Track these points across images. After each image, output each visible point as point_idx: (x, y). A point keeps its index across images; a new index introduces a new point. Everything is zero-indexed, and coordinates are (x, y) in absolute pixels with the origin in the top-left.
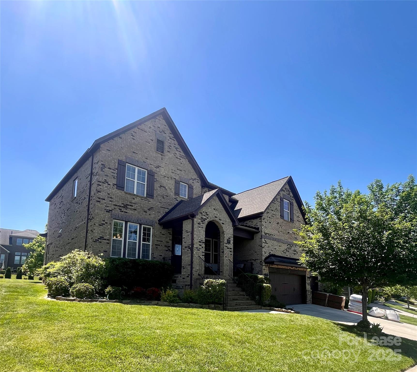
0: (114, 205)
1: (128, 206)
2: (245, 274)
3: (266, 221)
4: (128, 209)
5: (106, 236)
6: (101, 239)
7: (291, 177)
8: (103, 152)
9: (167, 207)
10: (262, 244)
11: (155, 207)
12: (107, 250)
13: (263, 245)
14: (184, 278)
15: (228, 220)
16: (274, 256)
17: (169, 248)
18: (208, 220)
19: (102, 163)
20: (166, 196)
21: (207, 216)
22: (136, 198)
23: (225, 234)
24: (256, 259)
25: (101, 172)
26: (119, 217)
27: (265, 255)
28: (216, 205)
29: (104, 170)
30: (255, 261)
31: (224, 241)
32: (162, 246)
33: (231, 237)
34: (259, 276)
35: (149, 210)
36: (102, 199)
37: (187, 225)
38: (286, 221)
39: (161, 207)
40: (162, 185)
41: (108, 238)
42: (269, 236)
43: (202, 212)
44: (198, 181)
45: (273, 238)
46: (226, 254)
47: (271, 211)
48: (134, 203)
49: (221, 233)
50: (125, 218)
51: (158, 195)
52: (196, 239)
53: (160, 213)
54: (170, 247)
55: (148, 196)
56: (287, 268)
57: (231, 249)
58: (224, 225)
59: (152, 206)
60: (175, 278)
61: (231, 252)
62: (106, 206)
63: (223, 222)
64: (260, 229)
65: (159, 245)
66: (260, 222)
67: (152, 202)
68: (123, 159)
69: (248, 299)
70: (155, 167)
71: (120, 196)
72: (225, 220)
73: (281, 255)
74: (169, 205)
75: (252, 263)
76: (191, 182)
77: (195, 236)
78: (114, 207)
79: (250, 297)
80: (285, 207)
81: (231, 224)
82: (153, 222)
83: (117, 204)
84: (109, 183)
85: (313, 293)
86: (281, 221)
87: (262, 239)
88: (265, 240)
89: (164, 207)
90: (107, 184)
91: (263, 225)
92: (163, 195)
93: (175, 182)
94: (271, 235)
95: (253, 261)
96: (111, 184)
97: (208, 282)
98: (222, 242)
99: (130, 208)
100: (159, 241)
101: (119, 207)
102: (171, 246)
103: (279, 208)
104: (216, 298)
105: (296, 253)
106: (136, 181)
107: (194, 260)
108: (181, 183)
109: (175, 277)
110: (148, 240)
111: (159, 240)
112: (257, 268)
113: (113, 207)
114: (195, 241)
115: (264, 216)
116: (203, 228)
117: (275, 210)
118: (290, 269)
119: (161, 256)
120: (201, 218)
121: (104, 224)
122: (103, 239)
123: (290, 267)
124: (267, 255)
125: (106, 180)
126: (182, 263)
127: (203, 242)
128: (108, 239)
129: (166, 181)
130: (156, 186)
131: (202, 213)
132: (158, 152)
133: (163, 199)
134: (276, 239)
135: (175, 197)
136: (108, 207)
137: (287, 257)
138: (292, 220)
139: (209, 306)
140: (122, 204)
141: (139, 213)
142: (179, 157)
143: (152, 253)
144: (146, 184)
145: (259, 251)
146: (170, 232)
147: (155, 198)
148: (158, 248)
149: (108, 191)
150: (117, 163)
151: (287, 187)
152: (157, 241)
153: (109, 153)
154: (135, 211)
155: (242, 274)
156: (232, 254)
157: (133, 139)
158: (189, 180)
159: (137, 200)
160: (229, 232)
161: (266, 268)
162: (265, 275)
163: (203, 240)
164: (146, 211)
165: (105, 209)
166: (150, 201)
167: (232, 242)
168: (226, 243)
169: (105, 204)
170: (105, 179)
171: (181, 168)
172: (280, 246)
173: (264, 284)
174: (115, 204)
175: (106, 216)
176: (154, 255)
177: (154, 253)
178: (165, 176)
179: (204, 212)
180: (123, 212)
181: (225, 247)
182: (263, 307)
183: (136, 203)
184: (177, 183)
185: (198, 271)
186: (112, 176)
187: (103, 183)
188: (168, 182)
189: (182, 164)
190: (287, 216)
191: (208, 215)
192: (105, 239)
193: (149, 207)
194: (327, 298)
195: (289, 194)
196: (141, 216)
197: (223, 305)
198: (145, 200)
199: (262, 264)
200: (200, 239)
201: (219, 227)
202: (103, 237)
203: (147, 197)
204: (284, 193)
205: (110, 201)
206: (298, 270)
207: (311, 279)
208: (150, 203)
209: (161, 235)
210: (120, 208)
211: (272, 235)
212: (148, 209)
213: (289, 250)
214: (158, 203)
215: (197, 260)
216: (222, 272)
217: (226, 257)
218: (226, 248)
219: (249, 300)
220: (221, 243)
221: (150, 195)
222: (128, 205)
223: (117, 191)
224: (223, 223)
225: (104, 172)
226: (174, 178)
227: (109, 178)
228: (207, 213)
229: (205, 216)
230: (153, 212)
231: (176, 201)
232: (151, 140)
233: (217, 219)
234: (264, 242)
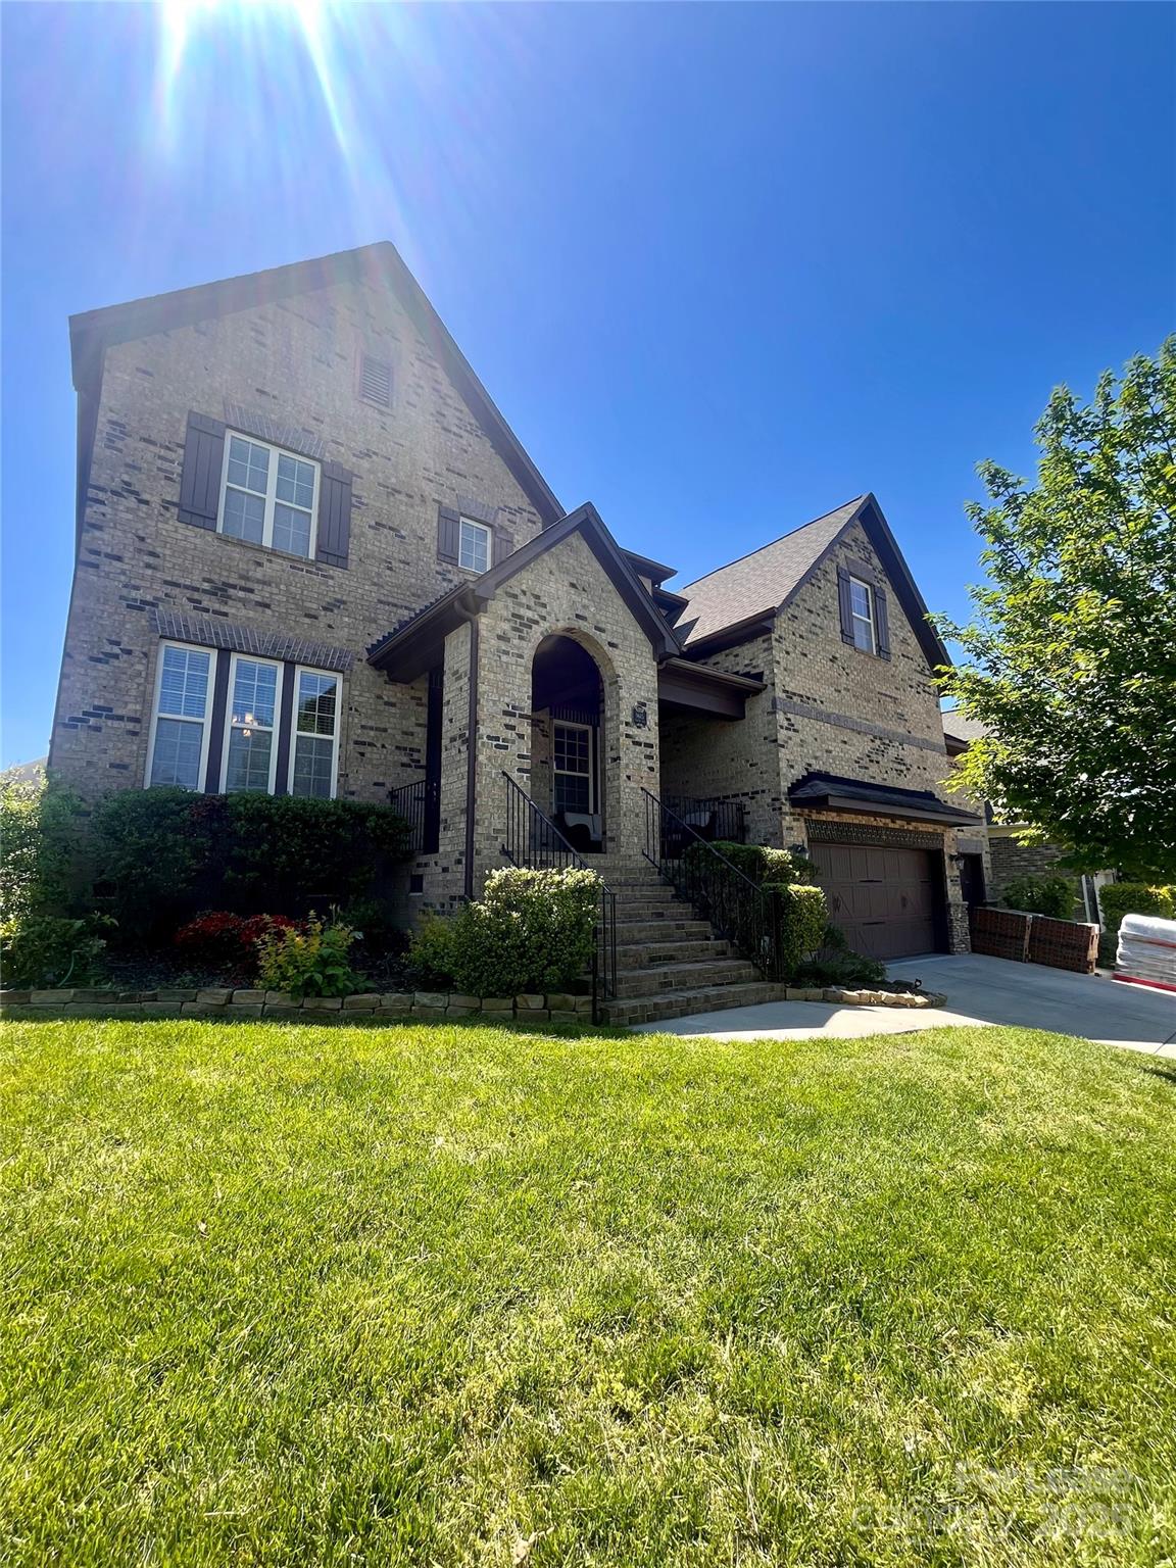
0: (166, 582)
1: (231, 591)
2: (709, 845)
3: (790, 650)
4: (230, 602)
5: (126, 703)
6: (100, 716)
7: (871, 497)
8: (118, 375)
9: (408, 605)
10: (777, 731)
11: (352, 599)
12: (126, 760)
13: (782, 735)
14: (445, 870)
15: (636, 633)
16: (825, 777)
17: (416, 756)
18: (544, 625)
19: (115, 418)
20: (401, 561)
21: (543, 612)
22: (270, 561)
23: (621, 688)
24: (757, 792)
25: (108, 452)
26: (187, 632)
27: (789, 775)
28: (578, 570)
29: (119, 444)
30: (752, 798)
31: (618, 715)
32: (383, 746)
33: (650, 700)
34: (768, 850)
35: (325, 609)
36: (108, 556)
37: (456, 648)
38: (862, 653)
39: (380, 602)
40: (384, 522)
41: (136, 711)
42: (804, 704)
43: (517, 591)
44: (534, 518)
45: (821, 713)
46: (627, 765)
47: (807, 613)
48: (258, 581)
49: (606, 685)
50: (217, 634)
51: (368, 557)
52: (487, 700)
53: (375, 621)
54: (419, 751)
55: (324, 557)
56: (875, 823)
57: (651, 746)
58: (617, 652)
59: (339, 597)
60: (420, 871)
61: (649, 757)
62: (125, 586)
63: (615, 641)
64: (765, 678)
65: (370, 744)
66: (766, 650)
67: (343, 581)
68: (215, 411)
69: (724, 953)
70: (354, 455)
71: (195, 549)
72: (620, 630)
73: (852, 776)
74: (413, 595)
75: (741, 808)
76: (502, 518)
77: (482, 688)
78: (168, 589)
79: (733, 945)
80: (855, 605)
81: (647, 649)
82: (343, 654)
83: (182, 581)
84: (146, 497)
85: (970, 910)
86: (843, 651)
87: (775, 713)
88: (788, 719)
89: (390, 600)
90: (133, 498)
91: (778, 662)
92: (388, 557)
93: (440, 515)
94: (811, 701)
95: (746, 800)
96: (155, 500)
97: (505, 884)
98: (611, 719)
99: (240, 600)
100: (371, 728)
101: (189, 593)
102: (424, 748)
103: (834, 606)
104: (550, 963)
105: (903, 768)
106: (271, 499)
107: (478, 787)
108: (462, 519)
109: (419, 865)
110: (326, 726)
111: (371, 723)
112: (761, 826)
113: (160, 591)
114: (486, 709)
115: (781, 625)
116: (521, 656)
117: (821, 612)
118: (888, 829)
119: (383, 784)
120: (514, 615)
121: (116, 656)
122: (107, 717)
123: (888, 821)
124: (798, 772)
125: (126, 483)
126: (442, 808)
127: (521, 716)
128: (133, 715)
129: (404, 508)
130: (360, 521)
131: (515, 596)
132: (365, 400)
133: (388, 572)
134: (829, 716)
135: (438, 568)
136: (137, 588)
137: (872, 781)
138: (883, 652)
139: (515, 1001)
140: (205, 580)
141: (283, 618)
142: (455, 429)
143: (340, 775)
144: (314, 512)
145: (765, 758)
146: (418, 694)
147: (352, 566)
148: (368, 755)
149: (140, 526)
150: (185, 423)
151: (862, 535)
152: (363, 727)
153: (146, 384)
154: (263, 612)
155: (695, 845)
156: (657, 765)
157: (257, 342)
158: (497, 513)
159: (271, 569)
160: (639, 681)
161: (795, 824)
162: (794, 849)
163: (523, 704)
164: (313, 612)
165: (121, 597)
166: (332, 578)
167: (653, 719)
168: (627, 724)
169: (123, 578)
170: (126, 478)
171: (462, 467)
172: (845, 742)
173: (793, 888)
174: (169, 579)
175: (128, 626)
176: (351, 781)
177: (350, 775)
178: (398, 488)
179: (524, 593)
180: (207, 610)
181: (622, 739)
182: (795, 991)
183: (267, 579)
184: (448, 519)
185: (502, 838)
186: (159, 469)
187: (114, 493)
188: (411, 511)
189: (466, 452)
190: (864, 638)
191: (544, 606)
192: (120, 718)
193: (327, 599)
194: (1028, 932)
195: (868, 561)
196: (291, 629)
197: (595, 996)
198: (307, 571)
199: (780, 809)
200: (507, 700)
201: (598, 660)
202: (110, 710)
203: (317, 560)
204: (850, 555)
205: (148, 566)
206: (916, 832)
207: (961, 864)
208: (331, 582)
209: (382, 708)
210: (196, 596)
211: (815, 700)
212: (324, 604)
213: (880, 758)
214: (367, 587)
215: (496, 790)
216: (612, 839)
217: (629, 777)
218: (629, 741)
219: (729, 958)
220: (609, 725)
221: (333, 553)
222: (234, 587)
223: (180, 531)
224: (611, 645)
225: (120, 451)
226: (434, 500)
227: (144, 477)
228: (537, 597)
229: (529, 608)
230: (346, 619)
231: (445, 584)
232: (337, 354)
233: (586, 627)
234: (786, 724)
